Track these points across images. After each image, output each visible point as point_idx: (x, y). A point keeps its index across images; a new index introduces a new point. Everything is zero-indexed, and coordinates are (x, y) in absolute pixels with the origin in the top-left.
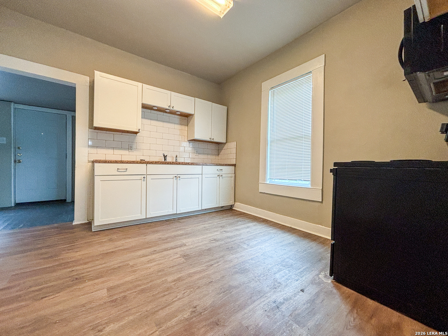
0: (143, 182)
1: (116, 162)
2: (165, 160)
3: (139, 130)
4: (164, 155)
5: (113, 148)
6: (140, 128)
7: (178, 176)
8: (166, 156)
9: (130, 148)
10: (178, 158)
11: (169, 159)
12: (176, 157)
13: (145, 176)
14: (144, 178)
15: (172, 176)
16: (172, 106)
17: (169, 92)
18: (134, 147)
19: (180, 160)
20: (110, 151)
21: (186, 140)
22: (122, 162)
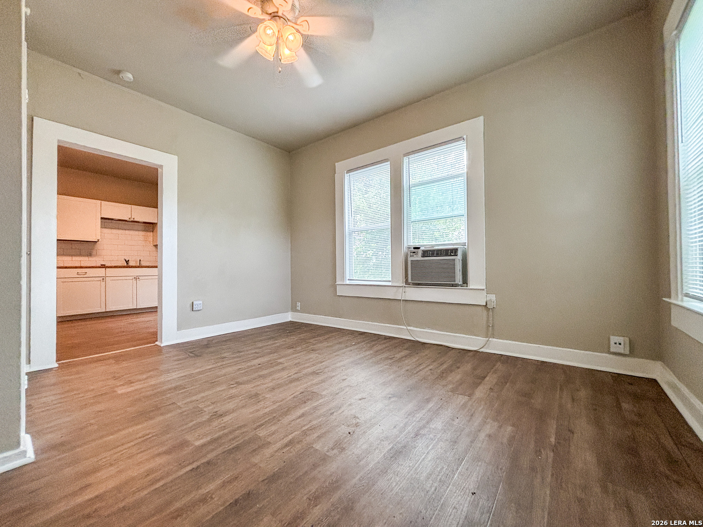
0: (102, 282)
1: (76, 267)
2: (127, 264)
3: (98, 240)
4: (126, 260)
5: (72, 256)
6: (99, 238)
7: (137, 277)
8: (128, 261)
9: (90, 255)
10: (141, 262)
11: (131, 264)
12: (140, 261)
13: (104, 278)
14: (103, 279)
15: (131, 278)
16: (133, 217)
17: (129, 206)
18: (94, 253)
19: (143, 264)
20: (69, 258)
21: (152, 245)
22: (81, 267)
